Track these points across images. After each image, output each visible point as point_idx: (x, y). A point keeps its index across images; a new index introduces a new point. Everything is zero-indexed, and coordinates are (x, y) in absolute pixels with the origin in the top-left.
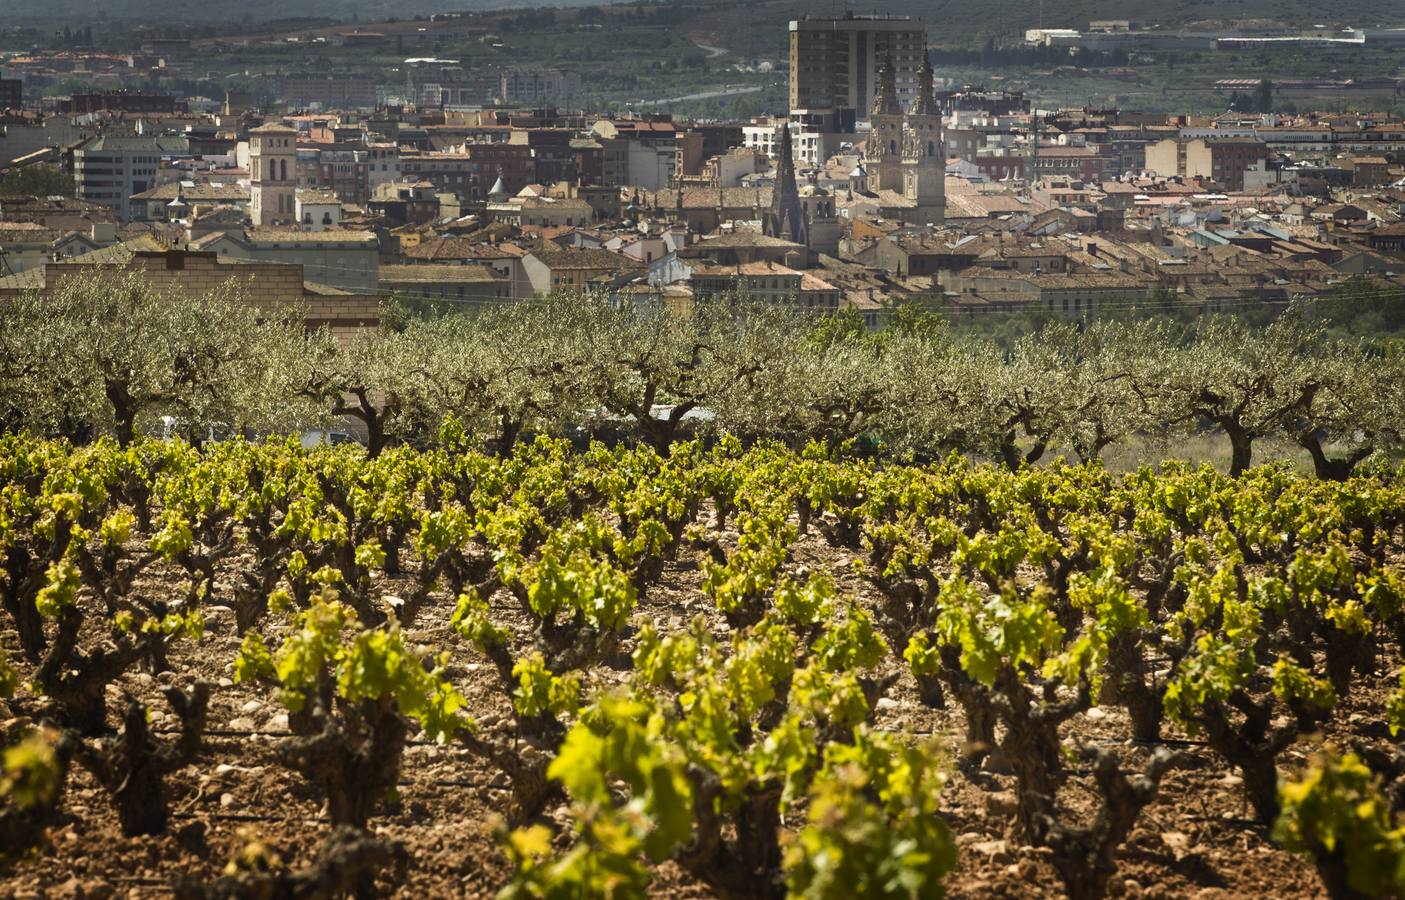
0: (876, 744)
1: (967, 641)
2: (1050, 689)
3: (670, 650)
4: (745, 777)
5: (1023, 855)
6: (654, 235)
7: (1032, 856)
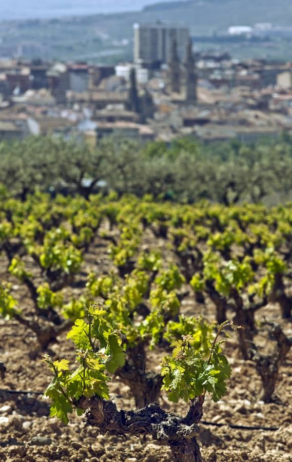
0: (188, 322)
1: (218, 279)
2: (251, 298)
3: (101, 283)
4: (136, 335)
5: (240, 364)
6: (80, 111)
7: (244, 365)
